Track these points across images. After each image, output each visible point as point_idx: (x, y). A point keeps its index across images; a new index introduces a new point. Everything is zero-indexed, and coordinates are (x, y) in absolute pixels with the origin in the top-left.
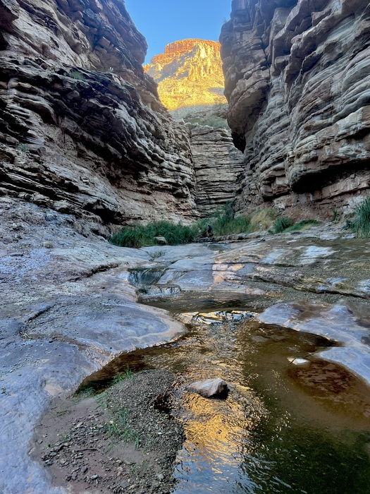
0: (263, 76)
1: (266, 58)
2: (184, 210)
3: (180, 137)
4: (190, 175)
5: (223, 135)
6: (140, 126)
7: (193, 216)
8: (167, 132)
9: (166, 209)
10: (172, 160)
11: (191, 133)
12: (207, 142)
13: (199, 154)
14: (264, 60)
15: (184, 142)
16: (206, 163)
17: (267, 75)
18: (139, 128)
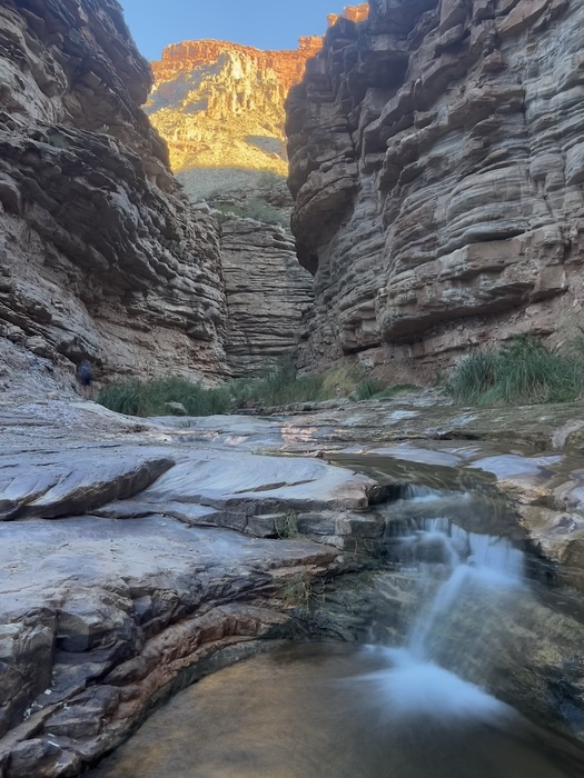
0: (348, 172)
1: (354, 146)
2: (205, 362)
3: (204, 236)
4: (219, 302)
5: (278, 237)
6: (144, 218)
7: (219, 373)
8: (184, 228)
9: (175, 359)
10: (190, 274)
11: (221, 229)
12: (249, 248)
13: (234, 266)
14: (351, 149)
15: (210, 245)
16: (247, 283)
17: (355, 171)
18: (142, 222)
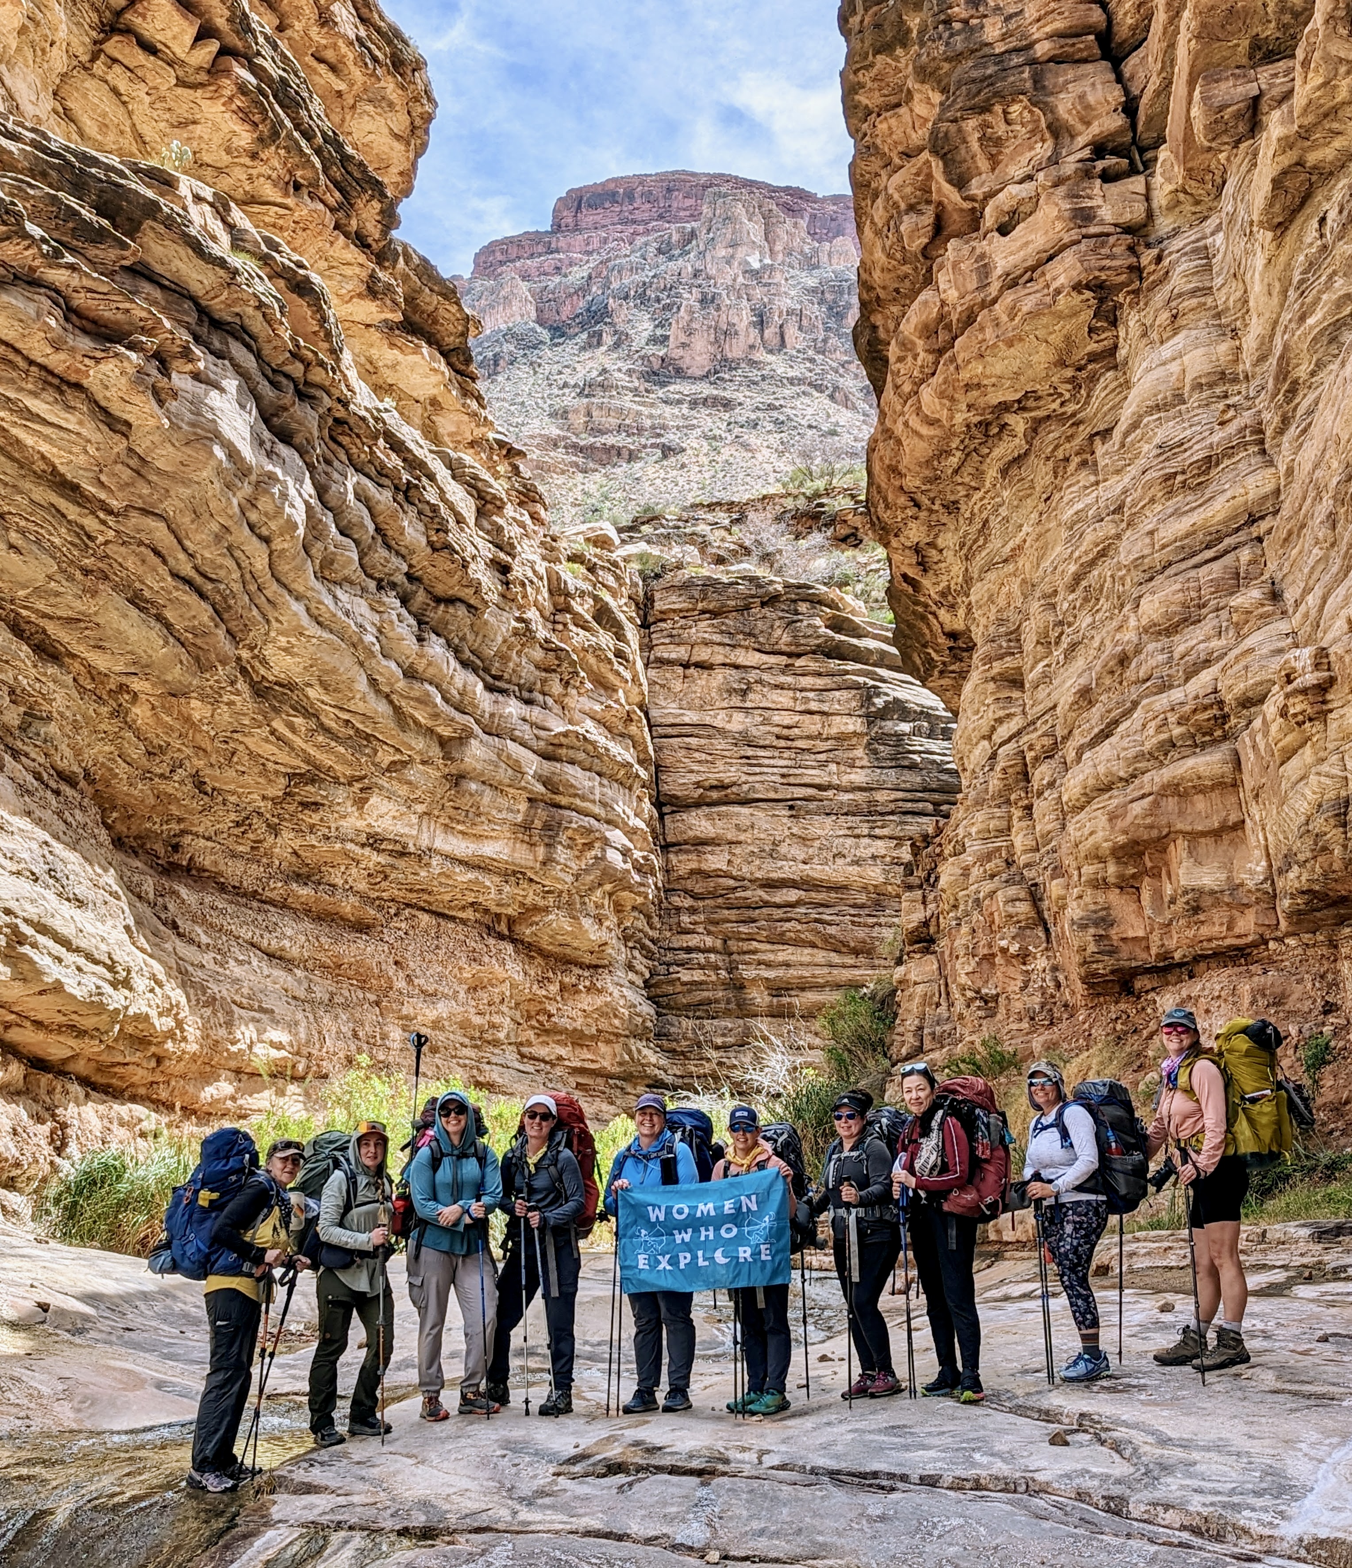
0: (1106, 213)
1: (1130, 108)
2: (577, 1039)
3: (583, 608)
4: (631, 833)
7: (628, 1077)
8: (504, 569)
9: (465, 1025)
10: (526, 732)
11: (649, 599)
12: (742, 657)
13: (691, 717)
14: (1117, 121)
16: (730, 773)
17: (1135, 212)
